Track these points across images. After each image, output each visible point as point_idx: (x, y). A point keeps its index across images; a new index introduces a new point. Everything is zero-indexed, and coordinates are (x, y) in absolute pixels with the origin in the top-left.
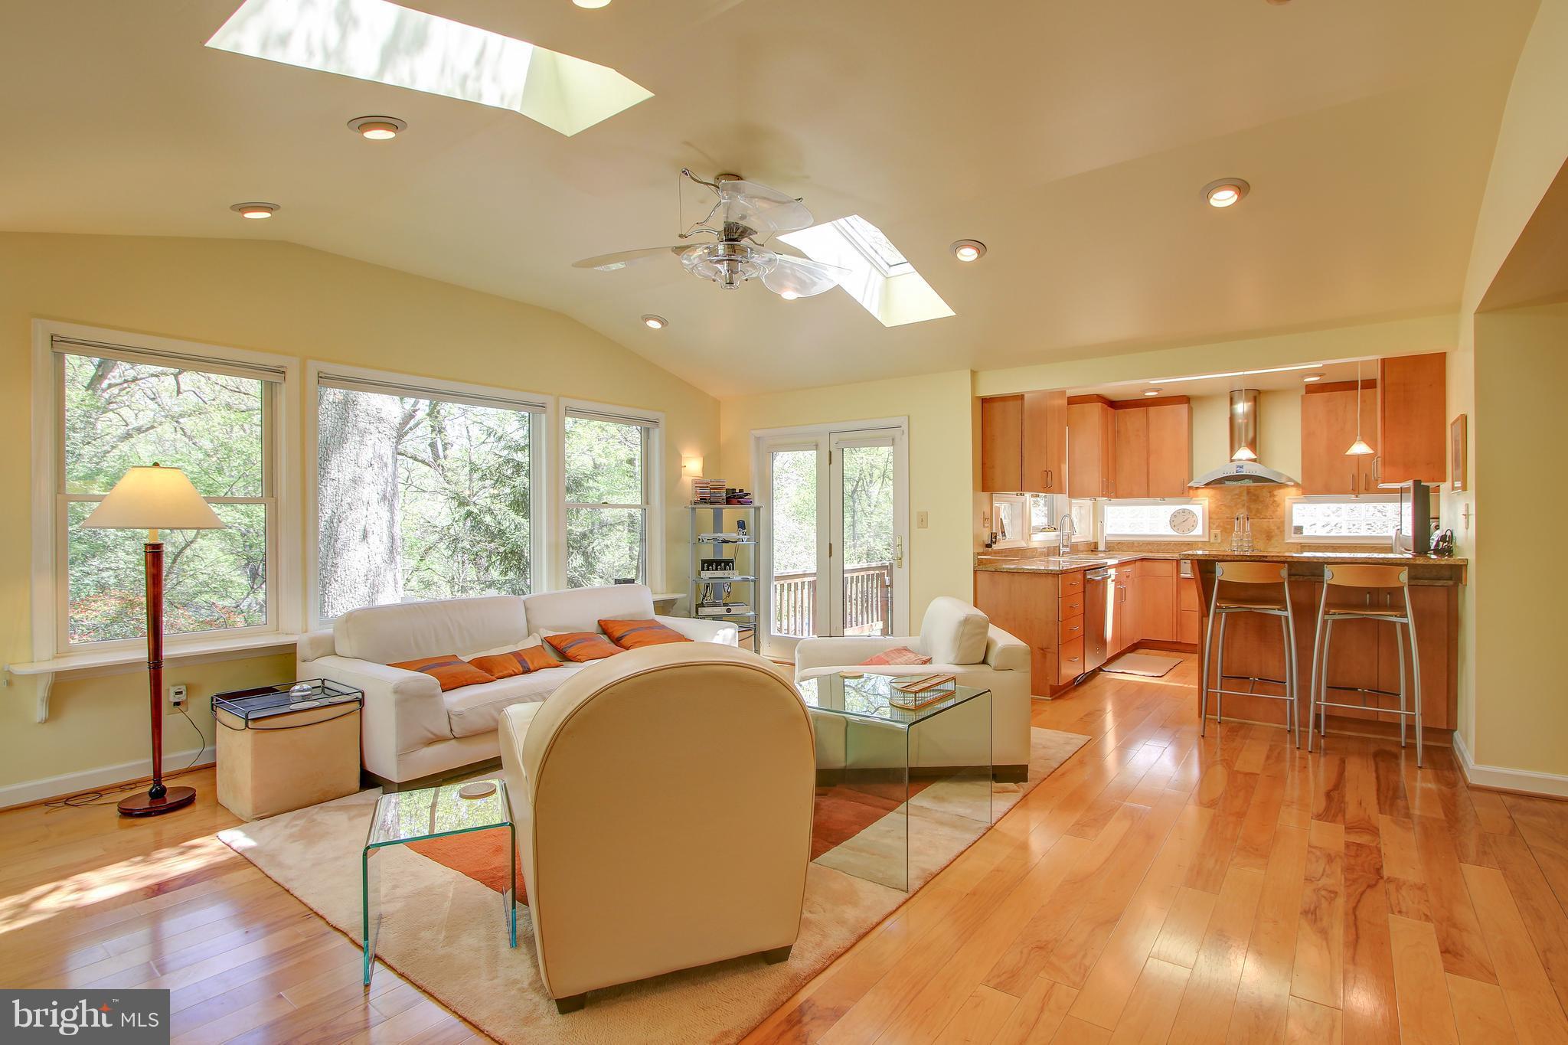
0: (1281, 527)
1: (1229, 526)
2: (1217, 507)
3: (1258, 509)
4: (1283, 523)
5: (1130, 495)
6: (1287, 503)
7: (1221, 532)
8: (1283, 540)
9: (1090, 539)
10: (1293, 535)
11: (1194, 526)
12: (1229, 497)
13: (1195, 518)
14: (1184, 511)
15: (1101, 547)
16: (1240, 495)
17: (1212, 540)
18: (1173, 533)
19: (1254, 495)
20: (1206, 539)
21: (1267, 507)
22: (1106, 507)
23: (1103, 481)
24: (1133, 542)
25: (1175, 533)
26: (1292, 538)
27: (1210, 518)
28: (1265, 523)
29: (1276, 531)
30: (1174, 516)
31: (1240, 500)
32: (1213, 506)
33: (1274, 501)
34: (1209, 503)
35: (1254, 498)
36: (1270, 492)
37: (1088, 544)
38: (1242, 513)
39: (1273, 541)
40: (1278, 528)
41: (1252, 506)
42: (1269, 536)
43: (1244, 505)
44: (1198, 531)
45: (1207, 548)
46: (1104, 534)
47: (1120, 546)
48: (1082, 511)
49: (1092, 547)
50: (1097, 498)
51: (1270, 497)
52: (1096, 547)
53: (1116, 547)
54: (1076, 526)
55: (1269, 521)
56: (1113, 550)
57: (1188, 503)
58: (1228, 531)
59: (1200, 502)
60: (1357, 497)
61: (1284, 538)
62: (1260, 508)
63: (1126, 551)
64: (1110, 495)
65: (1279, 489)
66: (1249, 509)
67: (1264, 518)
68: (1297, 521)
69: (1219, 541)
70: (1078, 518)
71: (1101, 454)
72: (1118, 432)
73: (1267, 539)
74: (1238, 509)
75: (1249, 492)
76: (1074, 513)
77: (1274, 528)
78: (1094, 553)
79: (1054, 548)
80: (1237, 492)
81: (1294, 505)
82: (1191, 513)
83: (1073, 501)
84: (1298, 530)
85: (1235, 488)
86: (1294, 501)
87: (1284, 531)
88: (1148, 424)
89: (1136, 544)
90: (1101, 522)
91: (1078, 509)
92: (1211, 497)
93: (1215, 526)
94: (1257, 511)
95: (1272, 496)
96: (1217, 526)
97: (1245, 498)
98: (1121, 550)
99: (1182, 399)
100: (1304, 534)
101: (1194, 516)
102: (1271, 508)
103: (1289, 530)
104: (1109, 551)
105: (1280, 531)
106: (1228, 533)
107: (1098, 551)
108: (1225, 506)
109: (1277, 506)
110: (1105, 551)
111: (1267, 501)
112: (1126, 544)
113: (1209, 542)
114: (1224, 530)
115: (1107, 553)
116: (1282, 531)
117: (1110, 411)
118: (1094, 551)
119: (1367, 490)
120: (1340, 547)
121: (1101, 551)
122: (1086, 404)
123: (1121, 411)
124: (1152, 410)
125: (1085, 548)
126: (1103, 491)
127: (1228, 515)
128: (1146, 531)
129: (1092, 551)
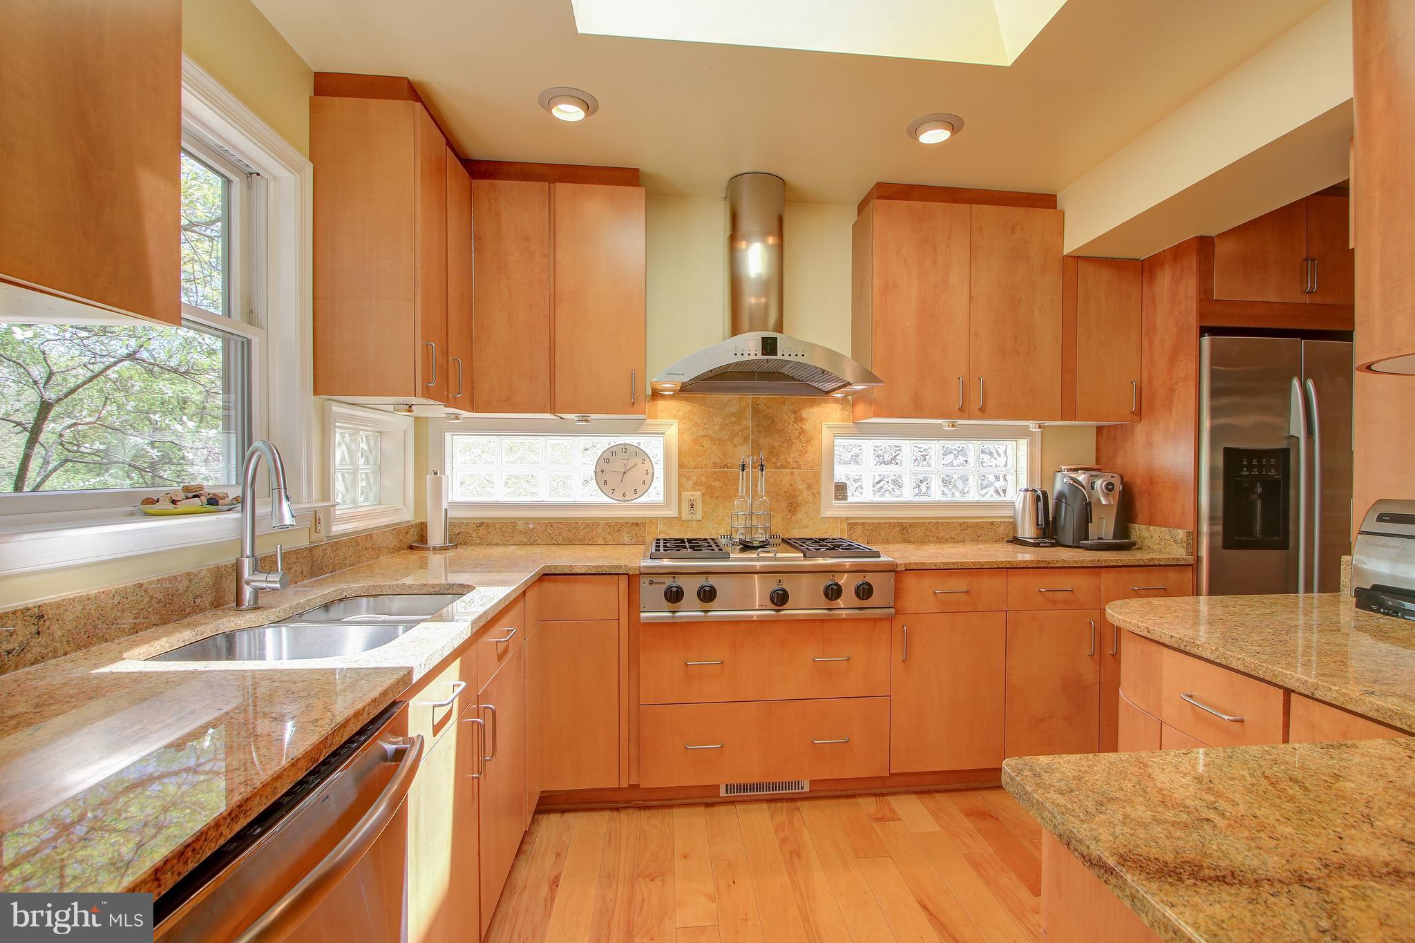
0: (813, 487)
1: (717, 484)
2: (696, 441)
3: (773, 447)
4: (817, 476)
5: (509, 404)
6: (826, 434)
7: (703, 495)
8: (819, 511)
9: (407, 516)
10: (834, 502)
11: (646, 484)
12: (719, 420)
13: (647, 465)
14: (625, 448)
15: (436, 537)
16: (739, 416)
17: (686, 515)
18: (604, 499)
19: (766, 417)
20: (673, 513)
21: (789, 442)
22: (448, 436)
23: (426, 348)
24: (513, 523)
25: (605, 499)
26: (832, 509)
27: (681, 465)
28: (785, 477)
29: (805, 493)
30: (605, 460)
31: (737, 428)
32: (687, 437)
33: (802, 432)
34: (680, 432)
35: (765, 423)
36: (795, 412)
37: (398, 530)
38: (743, 453)
39: (800, 515)
40: (809, 487)
41: (762, 441)
42: (793, 506)
43: (746, 439)
44: (656, 493)
45: (675, 534)
46: (445, 506)
47: (482, 531)
48: (372, 444)
49: (412, 538)
50: (413, 400)
51: (794, 422)
52: (423, 538)
53: (474, 535)
54: (348, 482)
55: (792, 473)
56: (465, 543)
57: (635, 431)
58: (716, 495)
59: (661, 430)
60: (953, 426)
61: (819, 507)
62: (776, 444)
63: (497, 545)
64: (455, 399)
65: (811, 406)
66: (756, 448)
67: (784, 467)
68: (841, 473)
69: (699, 516)
70: (372, 462)
71: (418, 265)
72: (478, 238)
73: (790, 511)
74: (735, 446)
75: (756, 411)
76: (353, 446)
77: (803, 487)
78: (415, 556)
79: (218, 575)
80: (733, 409)
81: (837, 441)
82: (639, 453)
83: (336, 409)
84: (841, 490)
85: (729, 401)
86: (837, 431)
87: (819, 493)
88: (552, 227)
89: (520, 526)
90: (436, 473)
91: (371, 438)
92: (684, 418)
93: (691, 483)
94: (771, 452)
95: (799, 419)
96: (695, 483)
97: (749, 423)
98: (485, 542)
99: (627, 177)
100: (850, 499)
101: (647, 461)
102: (797, 445)
103: (827, 491)
104: (456, 546)
105: (814, 494)
106: (717, 498)
107: (428, 549)
108: (711, 439)
109: (809, 441)
110: (445, 548)
111: (789, 430)
112: (498, 526)
113: (679, 518)
114: (709, 492)
115: (451, 553)
116: (816, 495)
117: (456, 171)
118: (417, 548)
119: (983, 412)
120: (912, 525)
121: (434, 548)
122: (373, 101)
123: (485, 183)
124: (564, 190)
125: (392, 541)
126: (426, 380)
127: (717, 460)
128: (544, 495)
129: (411, 548)
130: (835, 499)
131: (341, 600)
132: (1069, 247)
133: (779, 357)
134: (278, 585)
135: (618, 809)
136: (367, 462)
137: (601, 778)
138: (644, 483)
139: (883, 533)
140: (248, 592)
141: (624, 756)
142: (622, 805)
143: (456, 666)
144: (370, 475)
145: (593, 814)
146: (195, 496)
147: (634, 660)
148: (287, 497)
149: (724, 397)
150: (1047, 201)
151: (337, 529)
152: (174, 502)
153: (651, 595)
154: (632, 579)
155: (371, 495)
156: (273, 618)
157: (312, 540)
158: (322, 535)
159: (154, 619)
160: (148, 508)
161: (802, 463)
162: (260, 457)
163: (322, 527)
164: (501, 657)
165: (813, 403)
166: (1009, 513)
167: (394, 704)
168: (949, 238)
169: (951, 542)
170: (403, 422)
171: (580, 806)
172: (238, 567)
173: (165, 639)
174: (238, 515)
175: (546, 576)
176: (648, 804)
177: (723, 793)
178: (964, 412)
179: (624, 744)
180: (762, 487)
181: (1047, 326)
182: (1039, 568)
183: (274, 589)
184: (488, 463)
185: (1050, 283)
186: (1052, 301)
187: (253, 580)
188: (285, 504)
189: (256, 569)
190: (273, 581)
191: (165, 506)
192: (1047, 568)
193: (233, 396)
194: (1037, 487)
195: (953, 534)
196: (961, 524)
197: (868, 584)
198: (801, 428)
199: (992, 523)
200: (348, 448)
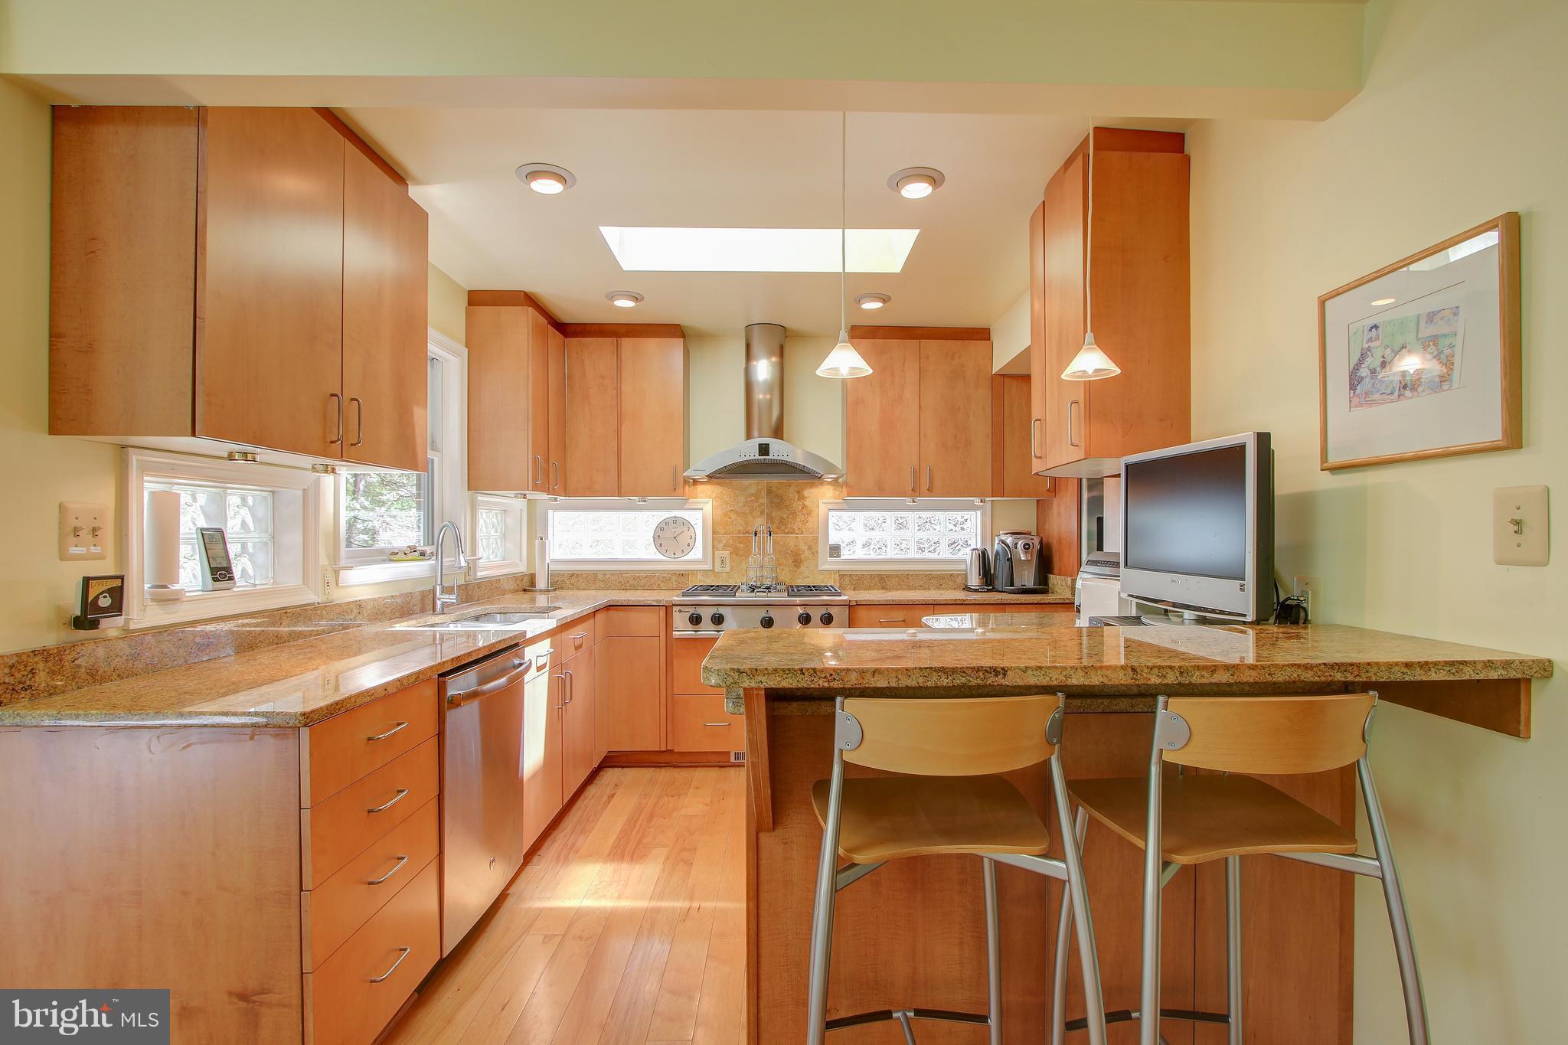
0: (812, 548)
1: (741, 546)
2: (725, 515)
3: (782, 518)
4: (816, 540)
5: (589, 490)
6: (822, 508)
7: (731, 553)
8: (817, 566)
9: (522, 568)
10: (829, 559)
11: (690, 546)
12: (742, 499)
13: (692, 533)
14: (675, 520)
15: (541, 583)
16: (757, 496)
19: (777, 496)
20: (708, 567)
21: (794, 514)
22: (550, 512)
23: (535, 459)
24: (595, 574)
25: (660, 557)
26: (828, 564)
27: (714, 532)
28: (791, 540)
29: (807, 552)
30: (661, 527)
31: (756, 504)
32: (719, 512)
33: (804, 506)
34: (714, 508)
35: (777, 501)
36: (798, 492)
37: (516, 577)
38: (760, 523)
39: (802, 569)
40: (810, 548)
41: (775, 514)
42: (797, 562)
43: (762, 513)
44: (697, 553)
45: (709, 582)
46: (548, 561)
47: (573, 580)
48: (499, 518)
49: (526, 584)
50: (527, 492)
51: (799, 500)
52: (533, 584)
53: (568, 582)
54: (485, 546)
55: (797, 538)
56: (562, 588)
57: (681, 508)
58: (740, 554)
59: (700, 506)
60: (914, 501)
61: (817, 563)
62: (785, 516)
63: (584, 589)
64: (553, 489)
65: (811, 487)
66: (770, 518)
67: (791, 533)
68: (834, 538)
69: (728, 569)
70: (499, 531)
71: (530, 408)
72: (570, 378)
73: (795, 566)
74: (754, 518)
75: (769, 492)
76: (488, 521)
77: (804, 547)
78: (527, 596)
79: (424, 595)
80: (753, 490)
81: (831, 514)
82: (685, 523)
83: (480, 498)
84: (835, 550)
85: (749, 485)
86: (830, 506)
87: (817, 552)
88: (619, 368)
89: (600, 577)
90: (541, 539)
91: (498, 515)
92: (716, 497)
93: (721, 545)
94: (781, 522)
95: (802, 497)
96: (725, 546)
97: (764, 500)
98: (573, 587)
99: (673, 330)
100: (842, 557)
101: (691, 529)
102: (800, 517)
103: (823, 551)
104: (555, 590)
105: (813, 553)
106: (741, 556)
107: (536, 591)
108: (736, 512)
109: (809, 514)
110: (548, 591)
111: (794, 506)
112: (584, 576)
113: (713, 570)
114: (735, 552)
115: (552, 594)
116: (815, 553)
117: (555, 336)
118: (529, 590)
119: (930, 491)
120: (888, 576)
121: (541, 590)
122: (503, 308)
123: (574, 341)
124: (627, 343)
125: (512, 586)
126: (535, 479)
127: (741, 528)
128: (618, 554)
129: (525, 590)
130: (830, 557)
131: (485, 615)
132: (997, 367)
133: (771, 457)
134: (455, 601)
135: (660, 767)
136: (496, 531)
137: (648, 742)
138: (689, 545)
139: (865, 582)
140: (439, 603)
141: (663, 730)
142: (663, 765)
143: (547, 642)
144: (498, 540)
145: (643, 769)
146: (415, 551)
147: (669, 664)
148: (463, 552)
149: (746, 482)
150: (982, 334)
151: (480, 574)
152: (405, 554)
153: (680, 621)
154: (668, 608)
155: (499, 554)
156: (452, 619)
157: (467, 579)
158: (471, 578)
159: (398, 614)
160: (392, 557)
161: (803, 530)
162: (446, 530)
163: (471, 573)
164: (577, 648)
165: (812, 485)
166: (963, 567)
167: (517, 645)
168: (904, 364)
169: (919, 589)
170: (520, 504)
171: (636, 764)
172: (434, 591)
173: (406, 623)
174: (434, 562)
175: (610, 607)
176: (680, 765)
177: (732, 760)
178: (915, 491)
179: (663, 721)
180: (769, 547)
181: (980, 427)
182: (957, 604)
183: (453, 603)
184: (609, 531)
185: (982, 396)
186: (984, 408)
187: (442, 598)
188: (461, 556)
189: (443, 592)
190: (452, 598)
191: (401, 556)
192: (963, 604)
193: (422, 492)
194: (979, 546)
195: (921, 583)
196: (927, 576)
197: (829, 614)
198: (804, 504)
199: (952, 575)
200: (485, 522)
